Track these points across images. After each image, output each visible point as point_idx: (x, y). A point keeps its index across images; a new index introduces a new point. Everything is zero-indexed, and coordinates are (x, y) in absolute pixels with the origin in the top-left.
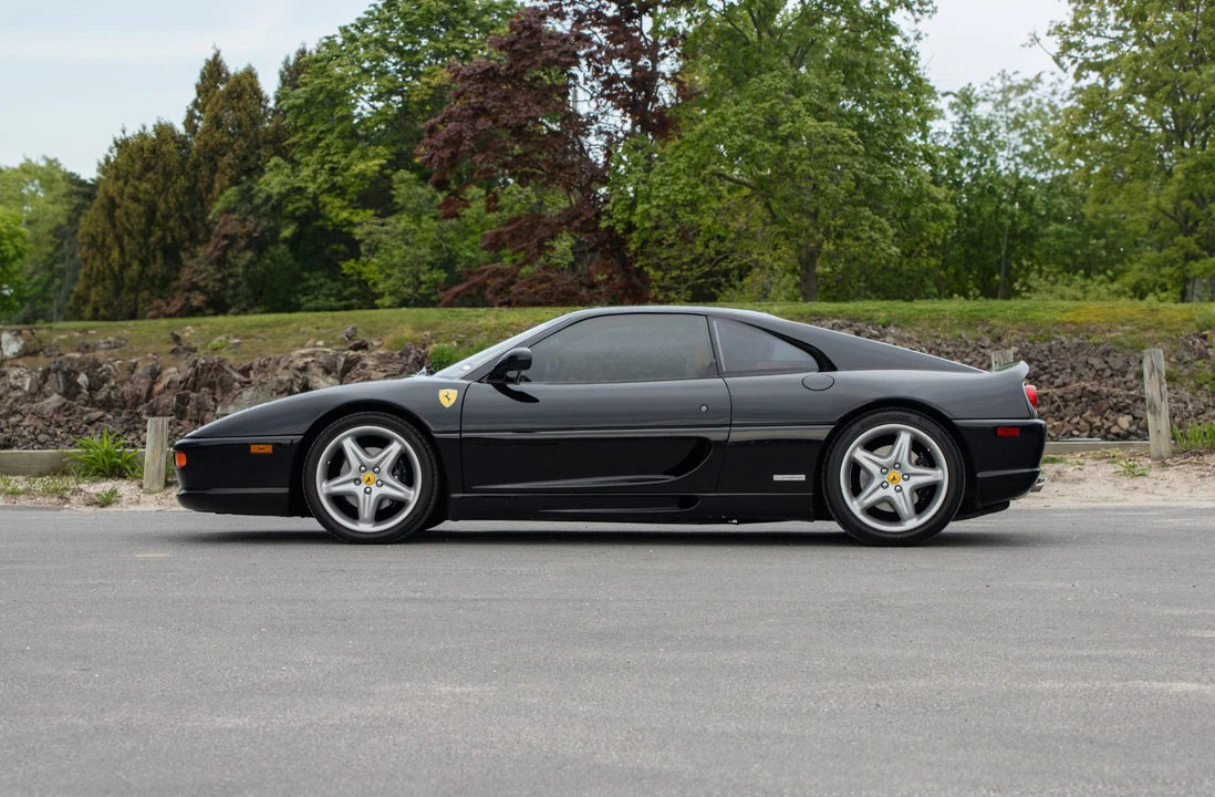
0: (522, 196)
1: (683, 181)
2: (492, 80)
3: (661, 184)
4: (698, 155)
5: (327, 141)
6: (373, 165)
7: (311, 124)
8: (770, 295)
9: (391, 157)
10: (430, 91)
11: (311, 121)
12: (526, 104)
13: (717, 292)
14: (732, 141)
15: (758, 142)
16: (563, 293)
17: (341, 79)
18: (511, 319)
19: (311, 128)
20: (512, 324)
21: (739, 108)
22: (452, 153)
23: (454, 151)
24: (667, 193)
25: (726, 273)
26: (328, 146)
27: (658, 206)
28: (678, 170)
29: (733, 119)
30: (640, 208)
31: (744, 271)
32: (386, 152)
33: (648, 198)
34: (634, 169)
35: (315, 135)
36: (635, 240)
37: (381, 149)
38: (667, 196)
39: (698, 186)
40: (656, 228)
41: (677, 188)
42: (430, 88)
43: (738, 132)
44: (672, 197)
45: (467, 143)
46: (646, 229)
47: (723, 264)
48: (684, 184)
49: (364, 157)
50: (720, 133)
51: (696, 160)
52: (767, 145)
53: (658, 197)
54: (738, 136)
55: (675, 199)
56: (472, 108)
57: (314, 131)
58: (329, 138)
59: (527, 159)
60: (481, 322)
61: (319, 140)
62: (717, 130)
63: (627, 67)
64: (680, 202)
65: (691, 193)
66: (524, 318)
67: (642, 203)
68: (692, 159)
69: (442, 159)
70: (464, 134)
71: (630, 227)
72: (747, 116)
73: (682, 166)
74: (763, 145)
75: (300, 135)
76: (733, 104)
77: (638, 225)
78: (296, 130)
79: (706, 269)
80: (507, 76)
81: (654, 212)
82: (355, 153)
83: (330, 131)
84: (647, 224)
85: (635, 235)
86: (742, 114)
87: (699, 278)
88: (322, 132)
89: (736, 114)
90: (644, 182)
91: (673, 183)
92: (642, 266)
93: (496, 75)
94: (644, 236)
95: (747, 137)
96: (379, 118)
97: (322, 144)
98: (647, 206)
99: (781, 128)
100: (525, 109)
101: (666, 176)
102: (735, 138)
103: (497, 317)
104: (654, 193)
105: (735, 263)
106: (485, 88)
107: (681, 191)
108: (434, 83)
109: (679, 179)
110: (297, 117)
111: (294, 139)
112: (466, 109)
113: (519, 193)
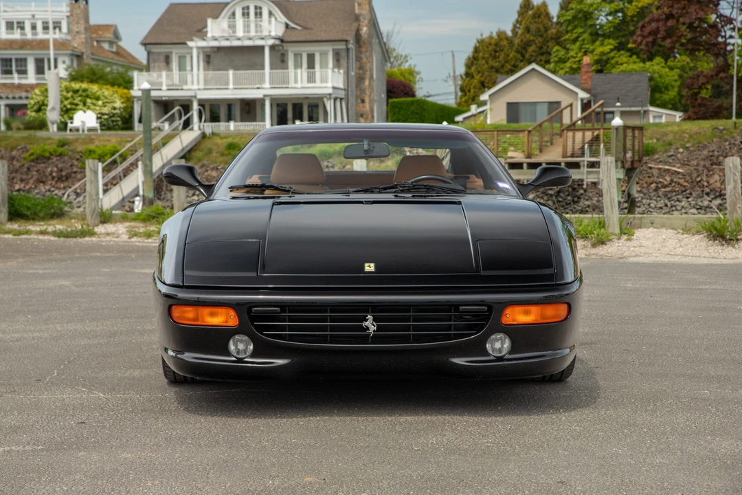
0: (685, 63)
5: (583, 37)
6: (607, 48)
9: (616, 45)
10: (637, 10)
11: (575, 27)
12: (695, 10)
16: (712, 112)
18: (686, 127)
19: (575, 31)
22: (653, 39)
23: (655, 37)
26: (583, 40)
32: (613, 42)
37: (611, 41)
42: (638, 8)
45: (662, 33)
49: (602, 44)
56: (666, 14)
57: (576, 33)
58: (585, 36)
59: (695, 41)
61: (578, 37)
69: (648, 42)
70: (660, 29)
75: (569, 34)
78: (567, 32)
82: (598, 43)
83: (585, 32)
88: (581, 33)
96: (610, 25)
97: (580, 39)
100: (694, 14)
108: (640, 5)
110: (568, 26)
111: (567, 37)
112: (662, 15)
113: (684, 61)
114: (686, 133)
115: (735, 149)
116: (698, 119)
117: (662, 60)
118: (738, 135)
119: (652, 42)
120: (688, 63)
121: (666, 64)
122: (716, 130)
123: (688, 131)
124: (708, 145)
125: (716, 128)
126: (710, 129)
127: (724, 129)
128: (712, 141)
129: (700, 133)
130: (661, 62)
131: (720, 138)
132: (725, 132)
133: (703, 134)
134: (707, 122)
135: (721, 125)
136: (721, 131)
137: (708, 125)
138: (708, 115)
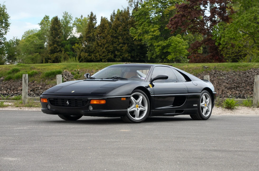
0: (191, 37)
1: (233, 33)
2: (186, 8)
3: (228, 34)
4: (237, 26)
5: (144, 23)
7: (140, 20)
8: (251, 61)
9: (160, 28)
10: (169, 12)
11: (140, 19)
12: (194, 14)
13: (238, 60)
14: (245, 23)
15: (252, 23)
16: (202, 60)
17: (148, 9)
18: (191, 66)
19: (140, 21)
20: (191, 67)
21: (247, 15)
22: (176, 26)
23: (177, 25)
24: (229, 36)
25: (241, 56)
26: (144, 25)
27: (227, 39)
28: (232, 30)
29: (246, 18)
30: (222, 39)
31: (245, 55)
32: (158, 26)
33: (224, 37)
34: (221, 30)
35: (141, 22)
36: (221, 47)
37: (157, 26)
38: (229, 37)
39: (237, 34)
40: (226, 44)
41: (231, 35)
42: (169, 11)
43: (247, 21)
44: (230, 37)
45: (180, 23)
46: (224, 44)
47: (240, 53)
48: (233, 34)
49: (153, 27)
50: (242, 21)
51: (236, 28)
52: (254, 24)
53: (227, 37)
54: (247, 22)
55: (231, 37)
56: (181, 15)
57: (141, 21)
59: (194, 27)
60: (184, 66)
61: (142, 23)
62: (242, 20)
63: (219, 5)
64: (232, 38)
65: (235, 36)
66: (194, 66)
67: (223, 38)
68: (235, 27)
69: (174, 27)
70: (179, 21)
71: (220, 44)
72: (249, 17)
73: (233, 29)
74: (253, 24)
75: (138, 22)
76: (246, 14)
77: (222, 43)
78: (137, 21)
79: (236, 54)
80: (190, 7)
81: (226, 40)
82: (151, 26)
83: (145, 21)
84: (224, 43)
85: (221, 46)
86: (248, 16)
87: (234, 57)
88: (143, 21)
89: (246, 16)
90: (223, 33)
91: (231, 33)
92: (222, 53)
93: (187, 7)
94: (223, 46)
95: (249, 22)
96: (156, 18)
97: (143, 24)
98: (224, 39)
99: (258, 20)
100: (194, 15)
101: (229, 31)
102: (246, 22)
103: (188, 66)
104: (226, 36)
105: (243, 53)
106: (184, 10)
107: (233, 35)
108: (170, 9)
109: (232, 32)
110: (137, 18)
111: (136, 23)
112: (180, 15)
113: (190, 36)
114: (191, 69)
115: (212, 76)
116: (197, 63)
117: (180, 35)
118: (213, 70)
119: (176, 27)
120: (192, 37)
121: (182, 37)
122: (204, 68)
123: (192, 68)
124: (201, 74)
125: (204, 67)
126: (201, 67)
127: (207, 67)
128: (202, 72)
129: (197, 69)
130: (180, 36)
131: (206, 71)
132: (208, 69)
133: (198, 69)
134: (200, 64)
135: (206, 66)
136: (206, 68)
137: (201, 65)
138: (201, 61)
